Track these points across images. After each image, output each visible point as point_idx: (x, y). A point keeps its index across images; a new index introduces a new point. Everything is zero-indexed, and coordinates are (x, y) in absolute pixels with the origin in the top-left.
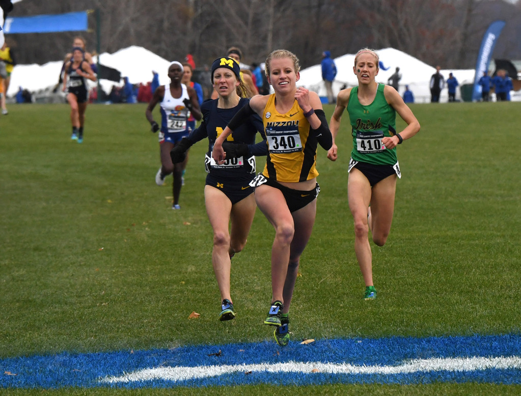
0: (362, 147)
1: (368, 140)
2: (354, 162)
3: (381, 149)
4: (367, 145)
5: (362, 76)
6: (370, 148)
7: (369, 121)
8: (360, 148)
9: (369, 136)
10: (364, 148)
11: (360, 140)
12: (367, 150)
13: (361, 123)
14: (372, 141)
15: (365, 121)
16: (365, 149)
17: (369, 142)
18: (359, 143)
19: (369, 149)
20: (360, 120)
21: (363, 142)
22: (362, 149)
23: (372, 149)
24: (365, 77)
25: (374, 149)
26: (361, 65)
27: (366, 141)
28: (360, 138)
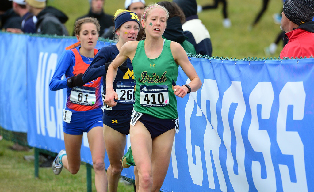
0: (145, 100)
1: (152, 94)
2: (137, 115)
3: (164, 103)
4: (151, 99)
5: (155, 30)
6: (154, 102)
7: (154, 74)
8: (143, 102)
9: (153, 90)
10: (148, 101)
11: (144, 94)
12: (150, 103)
13: (146, 76)
14: (156, 95)
15: (151, 75)
16: (148, 103)
17: (153, 96)
18: (143, 96)
19: (152, 103)
20: (145, 73)
21: (147, 96)
22: (145, 103)
23: (156, 103)
24: (157, 30)
25: (158, 103)
26: (154, 18)
27: (150, 95)
28: (145, 92)
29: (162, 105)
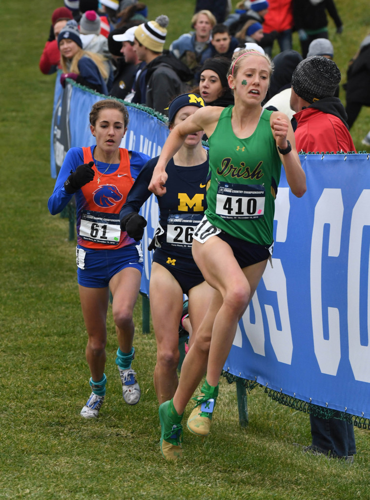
0: (225, 208)
1: (237, 198)
2: (212, 230)
3: (256, 214)
4: (235, 206)
5: (250, 92)
6: (240, 212)
7: (243, 164)
8: (220, 210)
9: (241, 192)
10: (230, 210)
11: (225, 197)
12: (233, 213)
13: (229, 166)
14: (245, 200)
15: (238, 164)
16: (229, 213)
17: (239, 201)
18: (221, 201)
19: (237, 213)
20: (228, 160)
21: (229, 201)
22: (225, 213)
23: (243, 213)
24: (255, 93)
25: (246, 214)
26: (249, 73)
27: (234, 199)
28: (225, 193)
29: (253, 216)
